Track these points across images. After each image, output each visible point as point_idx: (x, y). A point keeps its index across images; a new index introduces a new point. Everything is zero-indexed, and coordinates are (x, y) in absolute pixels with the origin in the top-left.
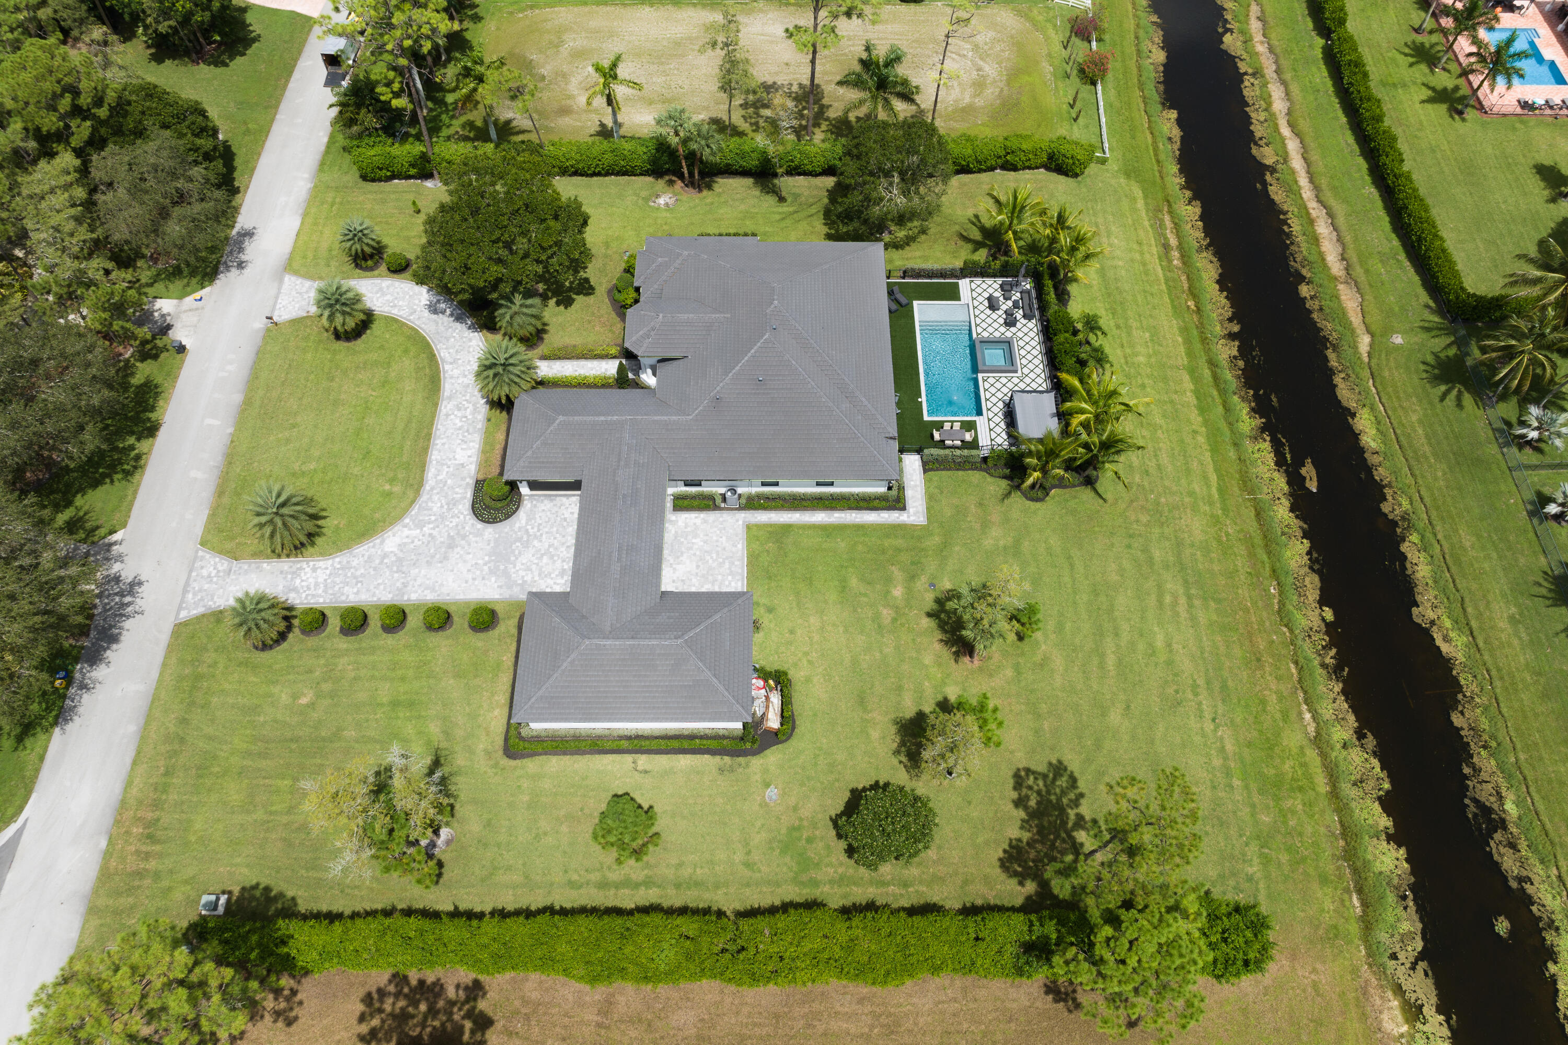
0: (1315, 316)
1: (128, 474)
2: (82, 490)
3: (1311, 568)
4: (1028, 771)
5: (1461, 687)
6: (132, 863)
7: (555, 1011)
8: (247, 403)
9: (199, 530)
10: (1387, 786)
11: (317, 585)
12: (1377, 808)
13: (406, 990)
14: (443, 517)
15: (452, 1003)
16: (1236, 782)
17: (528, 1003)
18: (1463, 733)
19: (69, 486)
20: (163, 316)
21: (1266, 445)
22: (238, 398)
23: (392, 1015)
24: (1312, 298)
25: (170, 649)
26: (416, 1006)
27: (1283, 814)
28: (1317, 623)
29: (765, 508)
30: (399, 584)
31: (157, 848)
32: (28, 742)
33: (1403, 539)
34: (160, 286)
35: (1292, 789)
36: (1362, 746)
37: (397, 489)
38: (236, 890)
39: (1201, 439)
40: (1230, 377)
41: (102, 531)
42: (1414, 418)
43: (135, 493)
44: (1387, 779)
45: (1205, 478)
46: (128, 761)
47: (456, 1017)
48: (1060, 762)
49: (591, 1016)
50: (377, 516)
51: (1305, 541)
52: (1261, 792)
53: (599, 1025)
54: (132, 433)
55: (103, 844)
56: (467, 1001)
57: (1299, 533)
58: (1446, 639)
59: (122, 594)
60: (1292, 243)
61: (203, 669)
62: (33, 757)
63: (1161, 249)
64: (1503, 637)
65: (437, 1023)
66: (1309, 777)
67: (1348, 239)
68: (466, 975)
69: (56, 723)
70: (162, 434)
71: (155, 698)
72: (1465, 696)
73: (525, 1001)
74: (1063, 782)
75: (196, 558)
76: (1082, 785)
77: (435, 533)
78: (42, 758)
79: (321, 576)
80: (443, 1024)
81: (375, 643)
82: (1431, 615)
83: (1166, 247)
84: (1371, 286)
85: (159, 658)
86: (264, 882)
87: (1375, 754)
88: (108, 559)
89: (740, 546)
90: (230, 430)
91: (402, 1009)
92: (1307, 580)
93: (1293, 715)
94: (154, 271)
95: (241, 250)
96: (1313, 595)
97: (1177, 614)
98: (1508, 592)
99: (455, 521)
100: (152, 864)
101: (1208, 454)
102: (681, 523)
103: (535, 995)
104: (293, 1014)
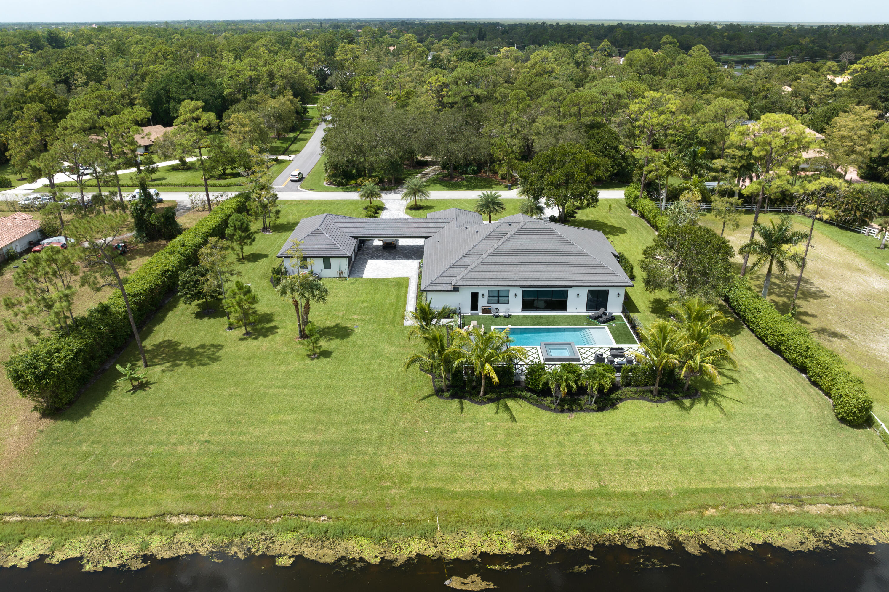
3: (343, 558)
10: (88, 568)
12: (75, 555)
16: (153, 448)
21: (510, 548)
27: (112, 476)
28: (277, 549)
35: (128, 488)
36: (136, 557)
39: (505, 485)
44: (94, 569)
45: (456, 480)
51: (378, 560)
52: (136, 464)
57: (388, 556)
63: (788, 493)
66: (130, 504)
87: (123, 566)
89: (395, 276)
92: (330, 552)
93: (191, 507)
96: (311, 553)
97: (306, 432)
101: (487, 488)
102: (412, 264)
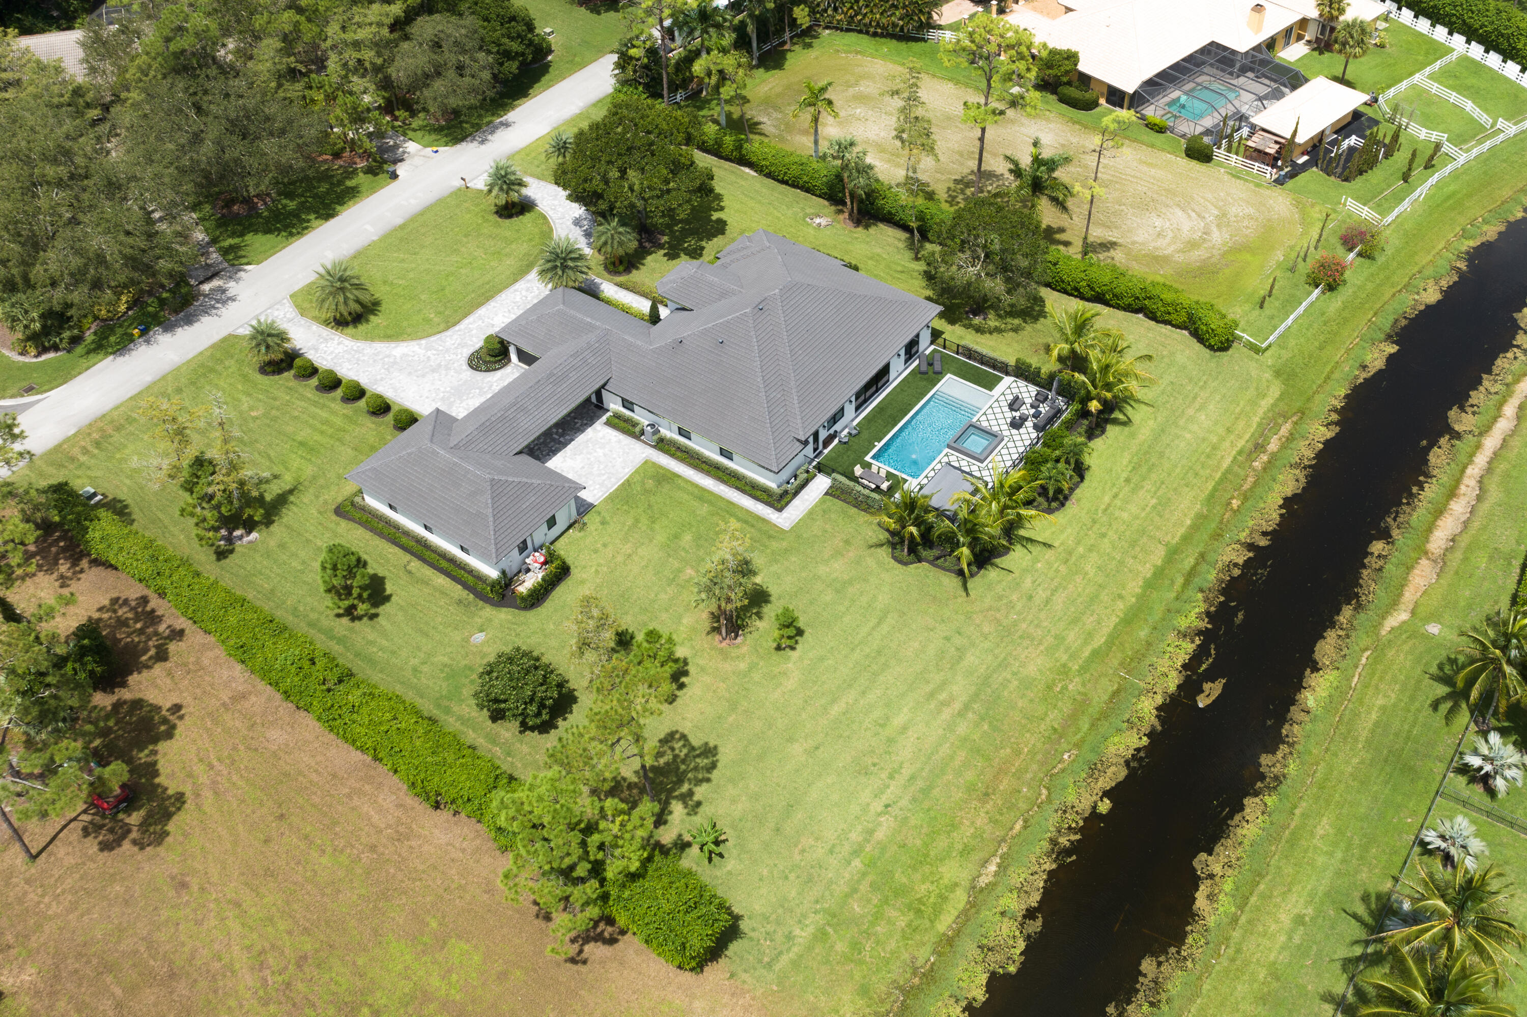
0: (1365, 572)
1: (291, 234)
2: (256, 232)
3: (1127, 761)
4: (684, 737)
5: (1183, 943)
6: (76, 451)
7: (207, 678)
8: (402, 227)
9: (297, 287)
10: (1012, 969)
11: (332, 353)
12: (983, 978)
13: (140, 610)
14: (447, 351)
15: (156, 633)
16: (857, 863)
17: (198, 663)
18: (1141, 979)
19: (251, 225)
20: (404, 152)
21: (1188, 647)
22: (399, 221)
23: (118, 619)
24: (1379, 556)
25: (213, 346)
26: (136, 622)
27: (878, 916)
28: (1085, 805)
29: (672, 456)
30: (379, 377)
31: (96, 451)
32: (92, 355)
33: (1256, 794)
34: (419, 134)
35: (909, 907)
36: (1022, 925)
37: (436, 320)
38: (110, 497)
39: (1120, 605)
40: (1211, 576)
41: (244, 260)
42: (1380, 701)
43: (284, 247)
44: (1017, 964)
45: (1090, 635)
46: (129, 395)
47: (151, 643)
48: (716, 747)
49: (225, 697)
50: (409, 330)
51: (1145, 738)
52: (874, 887)
53: (224, 704)
54: (316, 212)
55: (72, 432)
56: (166, 638)
57: (1146, 729)
58: (1211, 897)
59: (218, 301)
60: (1408, 504)
61: (219, 368)
62: (85, 365)
63: (1250, 446)
64: (1273, 927)
65: (136, 639)
66: (937, 911)
67: (1476, 524)
68: (181, 623)
69: (114, 353)
70: (333, 222)
71: (178, 369)
72: (1178, 953)
73: (197, 662)
74: (703, 762)
75: (279, 302)
76: (715, 775)
77: (433, 357)
78: (87, 369)
79: (340, 349)
80: (139, 642)
81: (328, 403)
82: (1217, 869)
83: (1259, 447)
84: (1457, 573)
85: (201, 348)
86: (129, 501)
87: (1028, 937)
88: (231, 278)
89: (627, 470)
90: (375, 238)
91: (127, 619)
92: (1113, 768)
93: (977, 856)
94: (425, 123)
95: (492, 133)
96: (1106, 782)
97: (939, 712)
98: (1320, 894)
99: (453, 357)
100: (83, 458)
101: (1114, 620)
102: (600, 434)
103: (206, 662)
104: (69, 582)
